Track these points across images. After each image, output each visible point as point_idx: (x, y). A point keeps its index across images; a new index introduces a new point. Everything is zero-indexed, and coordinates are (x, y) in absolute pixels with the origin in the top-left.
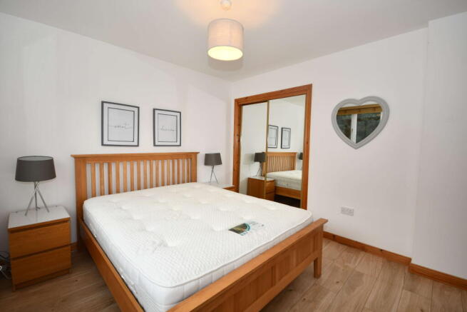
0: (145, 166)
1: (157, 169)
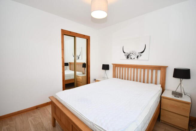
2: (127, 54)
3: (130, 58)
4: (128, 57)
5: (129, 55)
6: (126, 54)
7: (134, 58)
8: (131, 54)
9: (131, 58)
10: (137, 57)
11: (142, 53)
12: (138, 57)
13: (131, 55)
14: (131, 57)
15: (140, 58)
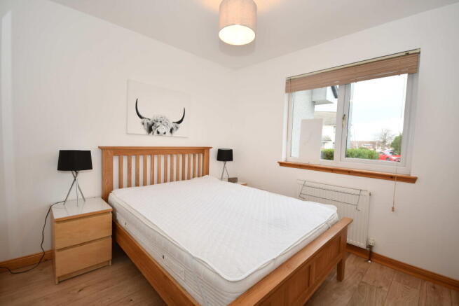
2: (149, 121)
3: (156, 132)
4: (150, 130)
5: (153, 124)
6: (146, 121)
7: (165, 133)
8: (157, 121)
9: (158, 133)
10: (171, 131)
11: (179, 122)
12: (173, 131)
13: (158, 124)
14: (159, 129)
15: (176, 133)
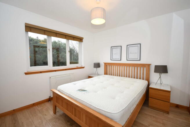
0: (122, 68)
1: (127, 70)
